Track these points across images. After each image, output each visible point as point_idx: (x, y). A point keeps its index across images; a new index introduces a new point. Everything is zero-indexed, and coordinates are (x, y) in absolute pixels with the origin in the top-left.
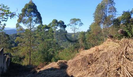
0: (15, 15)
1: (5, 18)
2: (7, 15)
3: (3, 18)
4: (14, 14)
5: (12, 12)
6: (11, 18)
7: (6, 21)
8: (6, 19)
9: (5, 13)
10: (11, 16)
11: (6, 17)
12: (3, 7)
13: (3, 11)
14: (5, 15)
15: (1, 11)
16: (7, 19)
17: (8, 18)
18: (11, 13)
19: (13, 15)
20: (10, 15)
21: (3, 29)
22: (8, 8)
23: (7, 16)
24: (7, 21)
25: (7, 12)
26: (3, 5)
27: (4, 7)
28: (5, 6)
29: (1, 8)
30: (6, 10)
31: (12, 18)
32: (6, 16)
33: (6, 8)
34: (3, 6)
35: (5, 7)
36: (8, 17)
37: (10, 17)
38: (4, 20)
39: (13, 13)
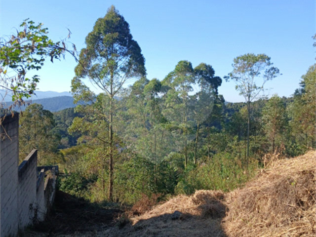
0: (64, 49)
1: (36, 60)
2: (41, 50)
3: (29, 59)
4: (61, 46)
5: (55, 42)
6: (52, 60)
7: (38, 68)
8: (39, 62)
9: (36, 44)
10: (51, 55)
11: (39, 58)
12: (31, 27)
13: (31, 39)
14: (36, 51)
15: (26, 39)
16: (42, 64)
17: (43, 60)
18: (51, 44)
19: (57, 51)
20: (48, 50)
21: (31, 92)
22: (43, 31)
23: (41, 54)
24: (40, 68)
25: (42, 43)
26: (31, 22)
27: (34, 28)
28: (35, 25)
29: (25, 30)
30: (37, 37)
31: (54, 58)
32: (38, 53)
33: (38, 31)
34: (29, 25)
35: (37, 28)
36: (44, 56)
37: (50, 58)
38: (33, 67)
39: (57, 44)
